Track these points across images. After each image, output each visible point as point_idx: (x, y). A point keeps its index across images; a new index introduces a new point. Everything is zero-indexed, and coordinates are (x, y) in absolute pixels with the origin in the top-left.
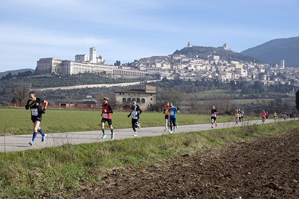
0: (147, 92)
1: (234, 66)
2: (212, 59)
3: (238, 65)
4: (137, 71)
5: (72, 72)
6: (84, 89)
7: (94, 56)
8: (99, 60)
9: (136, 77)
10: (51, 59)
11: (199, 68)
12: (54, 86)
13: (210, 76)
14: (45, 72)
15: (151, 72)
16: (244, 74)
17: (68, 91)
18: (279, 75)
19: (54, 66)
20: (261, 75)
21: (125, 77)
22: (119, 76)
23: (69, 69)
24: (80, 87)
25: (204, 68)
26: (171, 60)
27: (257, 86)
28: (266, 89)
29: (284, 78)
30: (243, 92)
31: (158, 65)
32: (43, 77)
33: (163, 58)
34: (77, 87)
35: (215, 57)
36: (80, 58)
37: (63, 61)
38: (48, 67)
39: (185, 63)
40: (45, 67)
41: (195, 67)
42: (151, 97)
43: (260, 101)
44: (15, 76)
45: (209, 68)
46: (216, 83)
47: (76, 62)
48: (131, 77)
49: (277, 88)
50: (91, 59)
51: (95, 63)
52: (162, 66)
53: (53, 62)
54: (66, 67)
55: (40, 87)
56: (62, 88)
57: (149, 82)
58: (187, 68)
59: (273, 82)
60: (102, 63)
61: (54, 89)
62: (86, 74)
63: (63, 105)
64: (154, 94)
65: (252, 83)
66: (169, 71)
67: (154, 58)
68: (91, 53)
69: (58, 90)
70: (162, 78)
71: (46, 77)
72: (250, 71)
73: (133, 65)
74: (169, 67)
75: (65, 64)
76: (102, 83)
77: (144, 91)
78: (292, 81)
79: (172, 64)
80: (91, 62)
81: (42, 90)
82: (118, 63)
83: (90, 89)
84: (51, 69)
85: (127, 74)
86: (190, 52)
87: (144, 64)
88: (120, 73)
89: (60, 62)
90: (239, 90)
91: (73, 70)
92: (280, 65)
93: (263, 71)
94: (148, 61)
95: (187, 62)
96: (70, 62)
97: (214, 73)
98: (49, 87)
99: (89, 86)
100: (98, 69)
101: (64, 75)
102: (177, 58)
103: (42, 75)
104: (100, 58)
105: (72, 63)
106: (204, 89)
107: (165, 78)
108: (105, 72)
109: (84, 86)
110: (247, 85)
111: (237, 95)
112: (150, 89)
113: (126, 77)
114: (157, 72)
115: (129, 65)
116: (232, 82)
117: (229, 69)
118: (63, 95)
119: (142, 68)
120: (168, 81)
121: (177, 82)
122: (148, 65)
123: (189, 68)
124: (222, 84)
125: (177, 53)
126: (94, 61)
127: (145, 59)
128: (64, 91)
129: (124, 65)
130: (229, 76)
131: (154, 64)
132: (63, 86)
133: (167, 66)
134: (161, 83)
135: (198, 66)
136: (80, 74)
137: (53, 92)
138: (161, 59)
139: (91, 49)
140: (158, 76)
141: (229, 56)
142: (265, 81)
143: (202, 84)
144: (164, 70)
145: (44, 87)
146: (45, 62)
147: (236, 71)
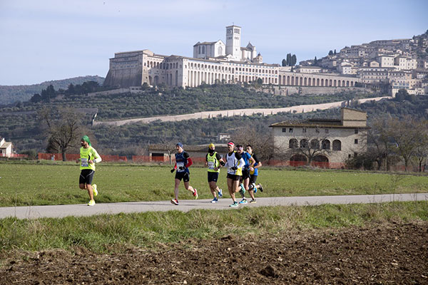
0: (345, 124)
4: (334, 77)
5: (186, 81)
6: (212, 121)
7: (237, 44)
8: (247, 54)
9: (332, 91)
10: (140, 53)
12: (147, 115)
14: (127, 83)
15: (369, 79)
17: (178, 125)
19: (146, 69)
21: (306, 91)
22: (293, 90)
23: (179, 75)
24: (205, 115)
26: (418, 48)
31: (387, 62)
32: (122, 95)
33: (399, 44)
34: (196, 116)
36: (203, 50)
37: (167, 59)
38: (135, 72)
40: (127, 72)
42: (354, 136)
44: (61, 92)
47: (196, 58)
48: (322, 91)
50: (229, 51)
51: (238, 59)
52: (396, 63)
53: (145, 61)
54: (173, 71)
55: (115, 116)
56: (165, 119)
57: (362, 101)
60: (254, 61)
61: (147, 120)
62: (218, 86)
64: (361, 129)
66: (414, 74)
67: (376, 45)
68: (229, 38)
69: (155, 123)
70: (395, 91)
71: (129, 95)
73: (326, 64)
74: (413, 64)
75: (170, 64)
76: (253, 107)
77: (339, 122)
79: (422, 58)
80: (230, 58)
81: (121, 123)
82: (290, 60)
83: (226, 119)
84: (139, 77)
85: (311, 83)
87: (352, 60)
88: (294, 82)
89: (160, 61)
91: (190, 77)
94: (362, 53)
96: (181, 59)
98: (136, 115)
99: (224, 113)
100: (244, 73)
101: (168, 89)
103: (121, 91)
104: (250, 48)
105: (185, 62)
107: (402, 92)
108: (260, 81)
109: (214, 114)
112: (352, 118)
113: (310, 91)
114: (383, 77)
115: (316, 63)
119: (346, 71)
120: (409, 97)
122: (361, 61)
126: (237, 55)
127: (355, 49)
128: (169, 125)
129: (305, 64)
131: (377, 59)
132: (166, 114)
133: (408, 64)
134: (393, 105)
136: (203, 86)
137: (145, 128)
139: (230, 30)
140: (385, 87)
144: (402, 73)
145: (125, 116)
146: (127, 61)
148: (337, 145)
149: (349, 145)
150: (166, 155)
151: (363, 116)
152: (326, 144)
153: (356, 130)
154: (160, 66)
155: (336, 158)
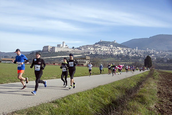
0: (86, 59)
1: (118, 49)
2: (110, 46)
3: (120, 49)
4: (81, 51)
7: (64, 45)
8: (66, 46)
9: (80, 53)
10: (48, 46)
11: (105, 50)
12: (49, 57)
13: (109, 53)
14: (46, 51)
15: (86, 51)
16: (122, 52)
17: (54, 58)
18: (135, 53)
19: (49, 49)
20: (128, 53)
21: (76, 53)
22: (74, 53)
23: (55, 50)
24: (59, 57)
25: (107, 49)
26: (94, 46)
27: (127, 57)
28: (131, 58)
29: (137, 54)
30: (122, 59)
31: (89, 48)
32: (45, 53)
33: (91, 46)
34: (58, 57)
35: (111, 45)
36: (59, 46)
37: (53, 47)
38: (47, 49)
39: (99, 47)
40: (46, 49)
41: (103, 49)
42: (88, 61)
43: (128, 63)
44: (35, 53)
45: (109, 50)
46: (112, 55)
47: (57, 47)
48: (79, 53)
49: (135, 58)
51: (65, 47)
52: (90, 49)
53: (49, 47)
54: (54, 49)
55: (44, 57)
56: (52, 57)
57: (85, 55)
58: (100, 50)
59: (133, 55)
60: (67, 48)
61: (49, 58)
62: (61, 52)
63: (54, 64)
64: (89, 59)
65: (125, 56)
66: (93, 51)
67: (87, 46)
68: (63, 44)
69: (51, 58)
70: (90, 53)
71: (46, 53)
72: (124, 51)
74: (93, 49)
75: (53, 48)
76: (67, 55)
77: (85, 58)
78: (140, 55)
79: (94, 48)
80: (63, 47)
81: (45, 58)
82: (73, 48)
84: (48, 50)
86: (101, 43)
87: (83, 48)
88: (74, 51)
89: (52, 47)
90: (120, 58)
91: (56, 50)
92: (136, 49)
93: (129, 51)
94: (85, 47)
95: (100, 47)
96: (55, 47)
97: (110, 52)
98: (47, 57)
99: (62, 56)
100: (66, 50)
101: (53, 52)
102: (96, 46)
103: (45, 52)
104: (67, 45)
105: (56, 48)
106: (107, 58)
107: (92, 53)
108: (68, 51)
109: (61, 57)
110: (123, 56)
111: (120, 60)
112: (88, 58)
113: (77, 53)
114: (88, 51)
115: (78, 48)
116: (118, 55)
117: (117, 50)
118: (53, 60)
119: (82, 50)
120: (93, 54)
121: (96, 55)
122: (85, 48)
123: (101, 50)
124: (114, 56)
125: (96, 44)
126: (64, 47)
127: (84, 46)
128: (53, 58)
129: (76, 48)
130: (116, 53)
131: (87, 48)
132: (52, 56)
133: (92, 49)
134: (90, 55)
135: (104, 49)
136: (59, 52)
137: (49, 59)
138: (90, 46)
139: (63, 42)
140: (89, 53)
141: (116, 45)
142: (130, 55)
143: (106, 56)
144: (91, 50)
145: (45, 57)
146: (46, 47)
147: (119, 51)
148: (85, 62)
150: (56, 64)
151: (90, 57)
152: (83, 62)
154: (51, 48)
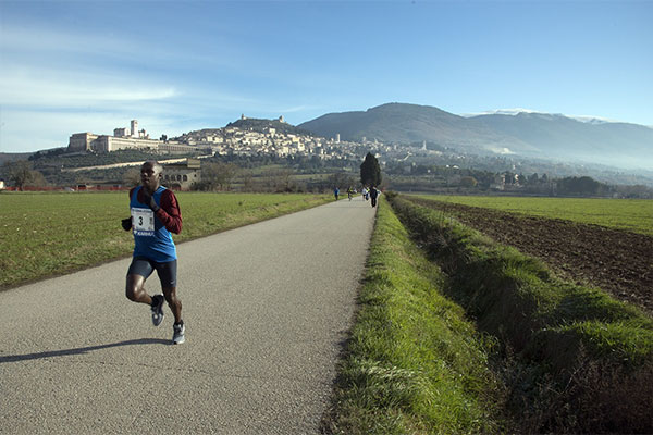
0: (190, 167)
1: (291, 139)
2: (267, 132)
3: (295, 139)
4: (185, 146)
5: (110, 149)
6: (124, 168)
7: (136, 130)
8: (142, 134)
10: (86, 134)
11: (254, 142)
12: (90, 166)
13: (266, 151)
14: (79, 149)
15: (202, 147)
16: (301, 148)
17: (106, 170)
18: (335, 149)
19: (88, 142)
20: (318, 150)
21: (171, 152)
22: (166, 152)
23: (107, 145)
24: (121, 165)
25: (259, 141)
26: (223, 133)
27: (315, 160)
28: (324, 164)
29: (340, 153)
30: (301, 168)
31: (210, 139)
32: (77, 156)
33: (215, 131)
34: (116, 165)
35: (271, 130)
36: (119, 133)
37: (99, 137)
38: (83, 144)
39: (238, 136)
40: (79, 144)
41: (250, 140)
42: (194, 173)
43: (318, 176)
44: (44, 155)
45: (265, 142)
46: (273, 157)
47: (115, 136)
48: (180, 153)
49: (334, 162)
50: (132, 133)
51: (137, 137)
52: (214, 140)
53: (88, 137)
54: (103, 143)
55: (73, 167)
56: (100, 168)
58: (241, 142)
59: (330, 157)
60: (146, 138)
61: (89, 168)
62: (127, 150)
63: (82, 187)
64: (198, 169)
65: (310, 157)
66: (222, 145)
67: (204, 131)
68: (132, 126)
69: (94, 170)
70: (214, 153)
71: (80, 155)
72: (307, 145)
73: (182, 140)
74: (221, 140)
75: (102, 140)
77: (186, 165)
78: (348, 156)
79: (225, 138)
80: (133, 136)
81: (76, 170)
82: (164, 138)
83: (132, 167)
84: (85, 146)
85: (174, 149)
86: (244, 124)
87: (193, 138)
88: (166, 148)
89: (96, 138)
90: (298, 165)
91: (112, 146)
92: (336, 139)
93: (319, 145)
94: (198, 135)
95: (241, 136)
96: (107, 137)
97: (270, 147)
98: (84, 166)
99: (131, 164)
100: (140, 144)
101: (101, 152)
102: (230, 131)
103: (76, 153)
104: (143, 131)
105: (110, 138)
106: (260, 165)
107: (217, 153)
108: (149, 148)
109: (125, 165)
110: (304, 160)
111: (296, 170)
113: (174, 153)
114: (208, 146)
115: (176, 139)
116: (290, 156)
117: (286, 143)
118: (100, 175)
119: (191, 143)
120: (220, 156)
121: (231, 157)
122: (197, 139)
123: (244, 142)
124: (279, 159)
125: (230, 125)
126: (136, 135)
127: (195, 133)
128: (102, 170)
129: (171, 140)
130: (286, 150)
131: (205, 138)
132: (100, 165)
133: (219, 140)
134: (213, 159)
135: (252, 139)
136: (120, 150)
137: (89, 172)
138: (212, 132)
139: (132, 122)
140: (210, 151)
141: (285, 129)
142: (322, 155)
143: (257, 158)
144: (216, 145)
145: (78, 167)
146: (78, 138)
147: (293, 145)
148: (185, 177)
149: (191, 177)
151: (198, 162)
152: (179, 177)
153: (195, 169)
154: (96, 140)
155: (185, 185)
